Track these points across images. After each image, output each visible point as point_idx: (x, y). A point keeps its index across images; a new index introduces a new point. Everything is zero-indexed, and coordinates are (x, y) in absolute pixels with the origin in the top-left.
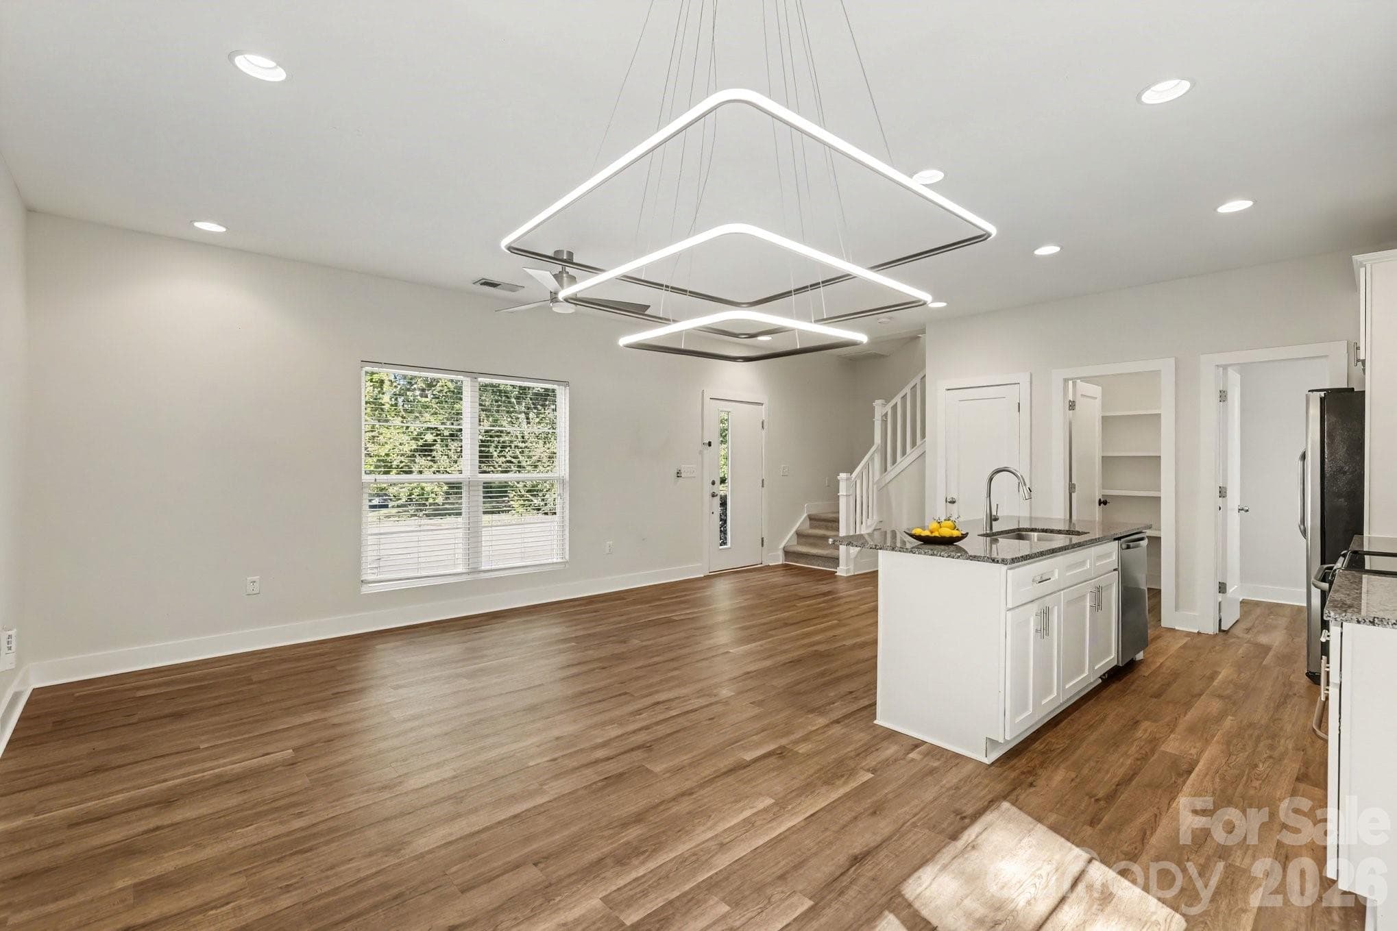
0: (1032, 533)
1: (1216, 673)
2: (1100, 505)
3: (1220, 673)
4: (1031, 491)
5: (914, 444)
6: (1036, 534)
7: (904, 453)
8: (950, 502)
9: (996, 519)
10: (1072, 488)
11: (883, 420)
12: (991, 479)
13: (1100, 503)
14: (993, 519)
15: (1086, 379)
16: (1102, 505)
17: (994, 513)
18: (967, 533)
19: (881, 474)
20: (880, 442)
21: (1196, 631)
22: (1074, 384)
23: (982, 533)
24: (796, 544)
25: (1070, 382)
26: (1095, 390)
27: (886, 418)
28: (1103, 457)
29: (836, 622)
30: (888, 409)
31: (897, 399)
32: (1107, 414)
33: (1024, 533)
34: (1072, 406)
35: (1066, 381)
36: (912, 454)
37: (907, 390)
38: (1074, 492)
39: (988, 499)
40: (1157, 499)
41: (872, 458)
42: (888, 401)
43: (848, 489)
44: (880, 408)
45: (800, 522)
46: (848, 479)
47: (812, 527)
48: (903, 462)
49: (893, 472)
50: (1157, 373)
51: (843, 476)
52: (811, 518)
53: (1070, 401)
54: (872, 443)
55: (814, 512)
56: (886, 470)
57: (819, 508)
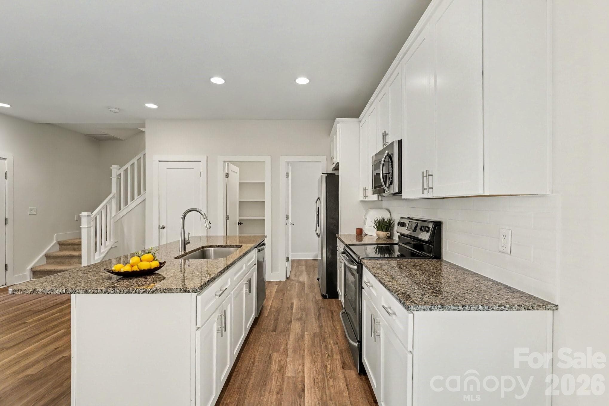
0: (211, 248)
1: (292, 304)
2: (238, 225)
3: (293, 303)
4: (210, 224)
5: (139, 193)
6: (213, 249)
7: (133, 198)
8: (161, 228)
9: (188, 243)
10: (227, 218)
11: (118, 178)
12: (184, 217)
13: (239, 224)
14: (186, 243)
15: (233, 163)
16: (240, 225)
17: (187, 239)
18: (165, 262)
19: (117, 211)
20: (115, 192)
21: (279, 281)
22: (228, 164)
23: (178, 255)
24: (45, 263)
25: (226, 163)
26: (237, 169)
27: (120, 177)
28: (240, 202)
29: (64, 330)
30: (122, 171)
31: (128, 166)
32: (242, 181)
33: (206, 249)
34: (227, 175)
35: (224, 162)
36: (138, 200)
37: (135, 160)
38: (228, 219)
39: (183, 229)
40: (264, 221)
41: (110, 202)
42: (121, 167)
43: (88, 222)
44: (115, 170)
45: (51, 247)
46: (88, 216)
47: (60, 250)
48: (132, 205)
49: (125, 210)
50: (264, 162)
51: (84, 214)
52: (60, 244)
53: (226, 173)
54: (111, 193)
55: (61, 239)
56: (120, 209)
57: (67, 236)
